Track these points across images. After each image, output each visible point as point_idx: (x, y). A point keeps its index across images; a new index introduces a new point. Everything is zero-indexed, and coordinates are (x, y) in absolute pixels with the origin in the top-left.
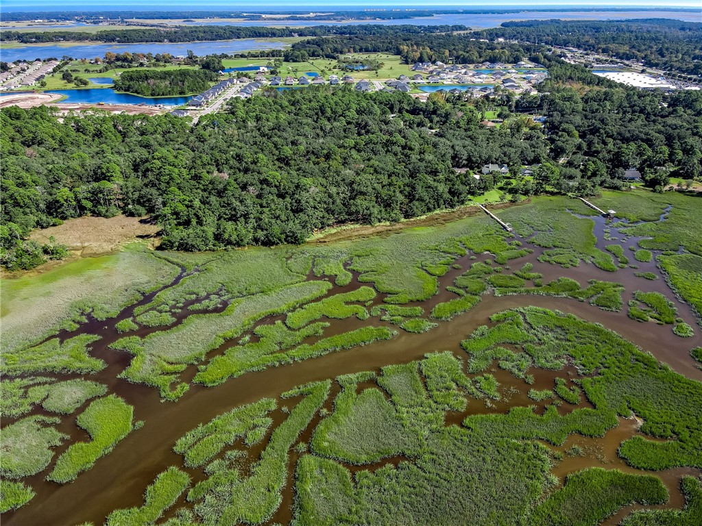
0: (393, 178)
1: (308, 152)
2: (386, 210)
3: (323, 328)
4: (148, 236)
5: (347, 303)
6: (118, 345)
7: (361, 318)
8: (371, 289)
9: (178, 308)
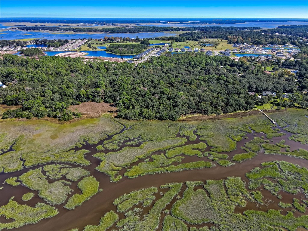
0: (219, 95)
1: (182, 81)
2: (215, 109)
3: (182, 159)
4: (112, 112)
5: (193, 149)
6: (96, 155)
7: (199, 157)
8: (205, 144)
9: (121, 143)
